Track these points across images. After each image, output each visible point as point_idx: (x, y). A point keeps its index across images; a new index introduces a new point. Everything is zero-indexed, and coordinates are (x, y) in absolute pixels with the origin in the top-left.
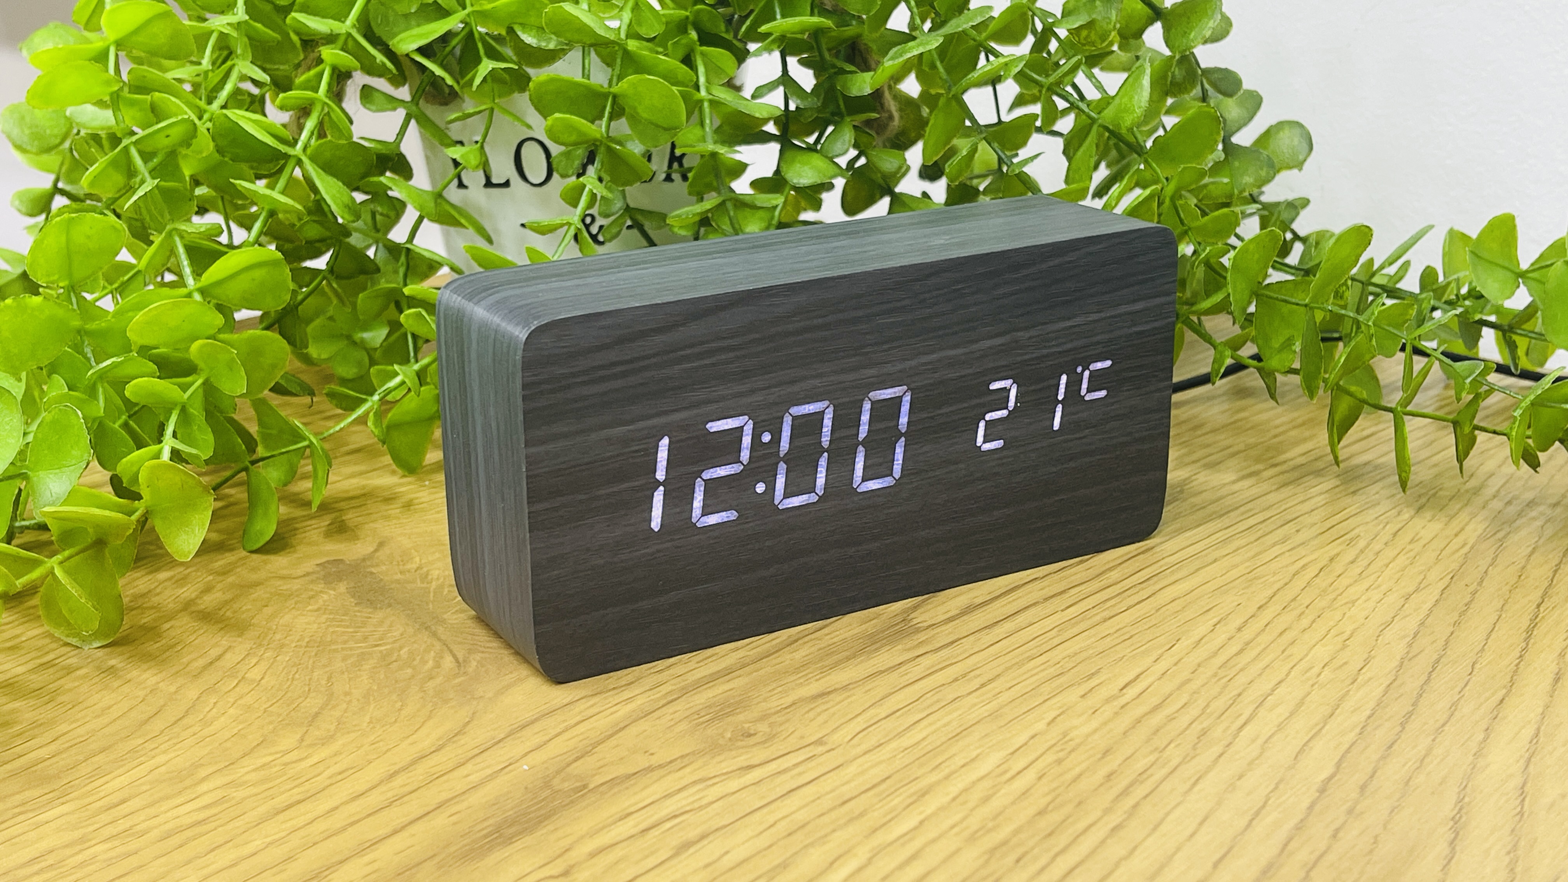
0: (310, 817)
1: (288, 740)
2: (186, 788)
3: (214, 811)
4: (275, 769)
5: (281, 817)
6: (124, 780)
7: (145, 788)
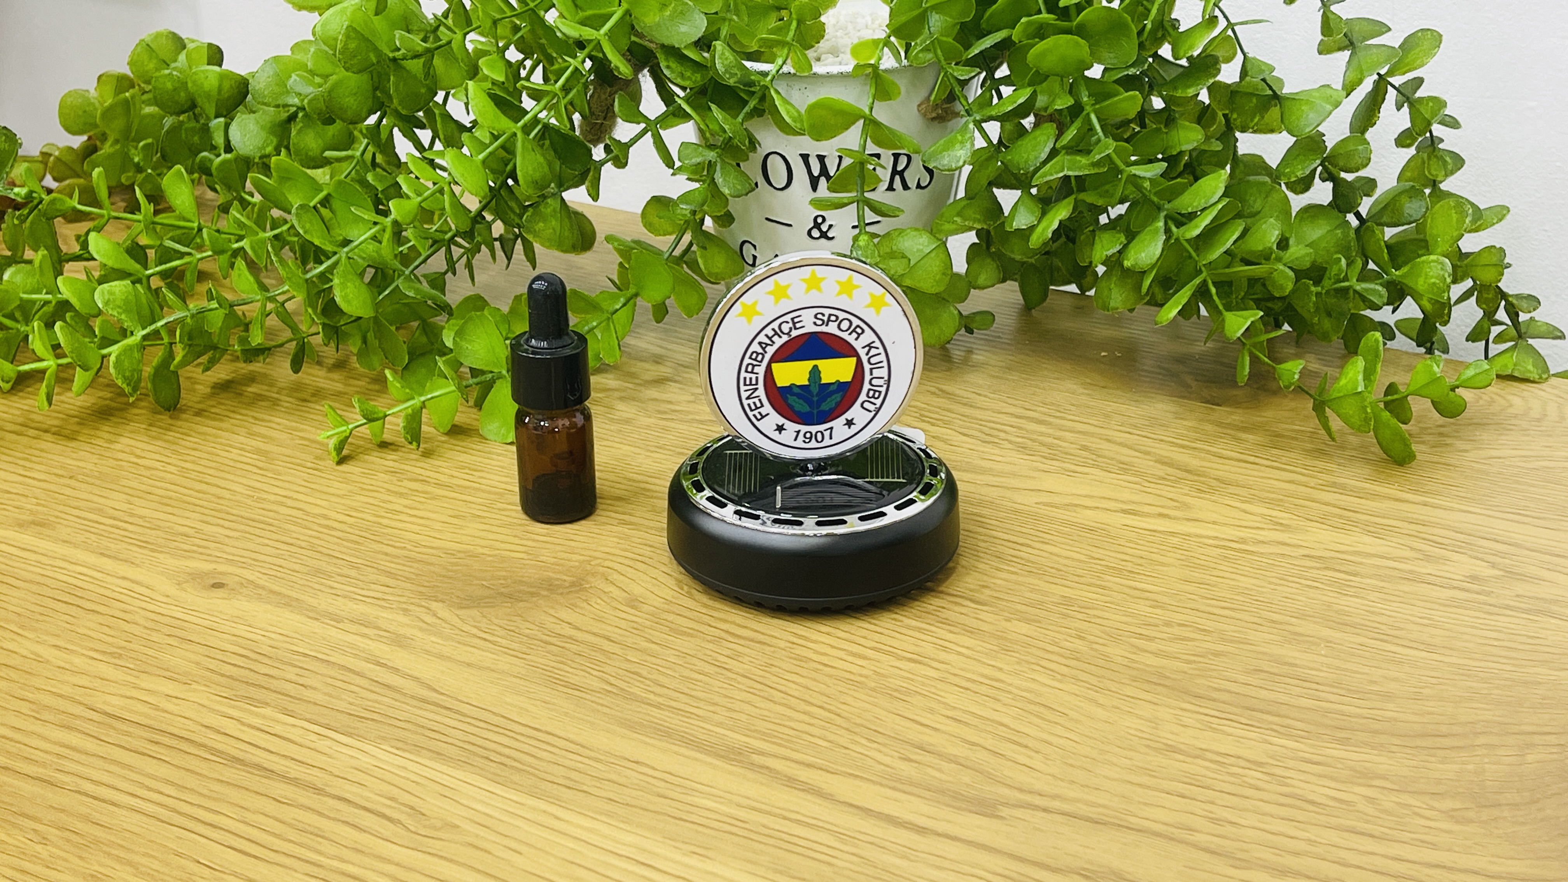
0: (1356, 846)
1: (1448, 804)
2: (1352, 783)
3: (1332, 803)
4: (1405, 812)
5: (1346, 835)
6: (1342, 754)
7: (1339, 766)
